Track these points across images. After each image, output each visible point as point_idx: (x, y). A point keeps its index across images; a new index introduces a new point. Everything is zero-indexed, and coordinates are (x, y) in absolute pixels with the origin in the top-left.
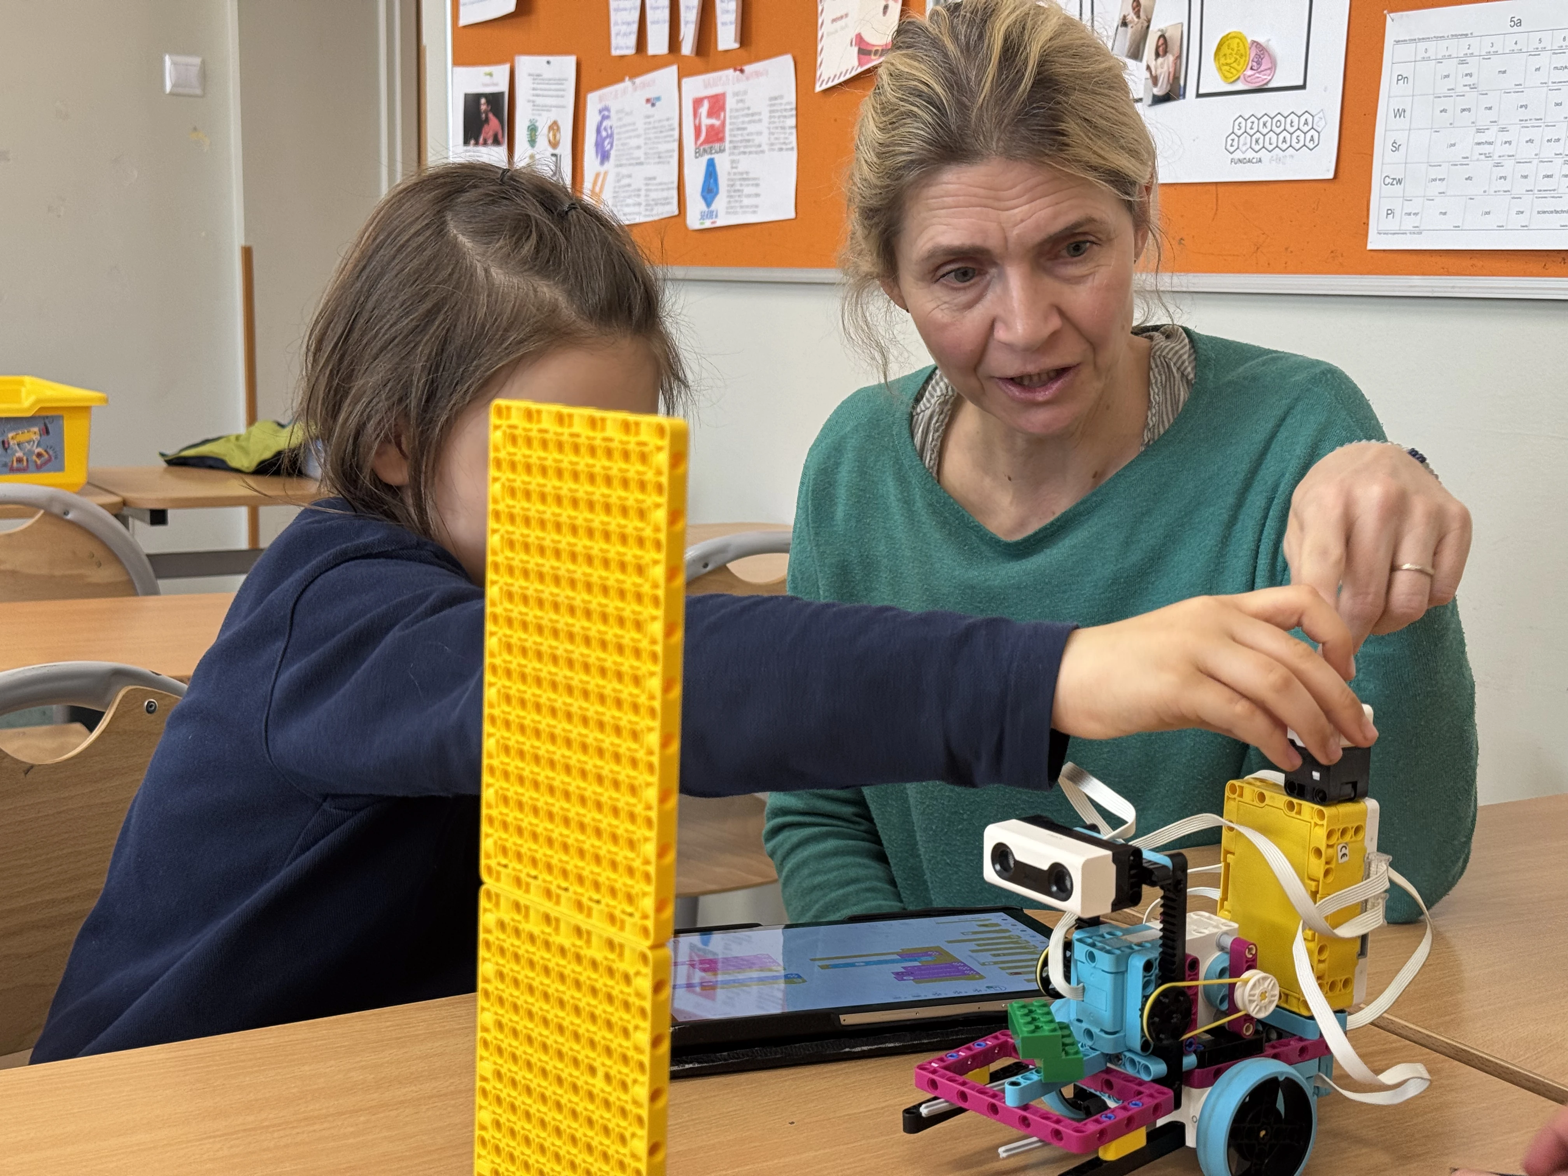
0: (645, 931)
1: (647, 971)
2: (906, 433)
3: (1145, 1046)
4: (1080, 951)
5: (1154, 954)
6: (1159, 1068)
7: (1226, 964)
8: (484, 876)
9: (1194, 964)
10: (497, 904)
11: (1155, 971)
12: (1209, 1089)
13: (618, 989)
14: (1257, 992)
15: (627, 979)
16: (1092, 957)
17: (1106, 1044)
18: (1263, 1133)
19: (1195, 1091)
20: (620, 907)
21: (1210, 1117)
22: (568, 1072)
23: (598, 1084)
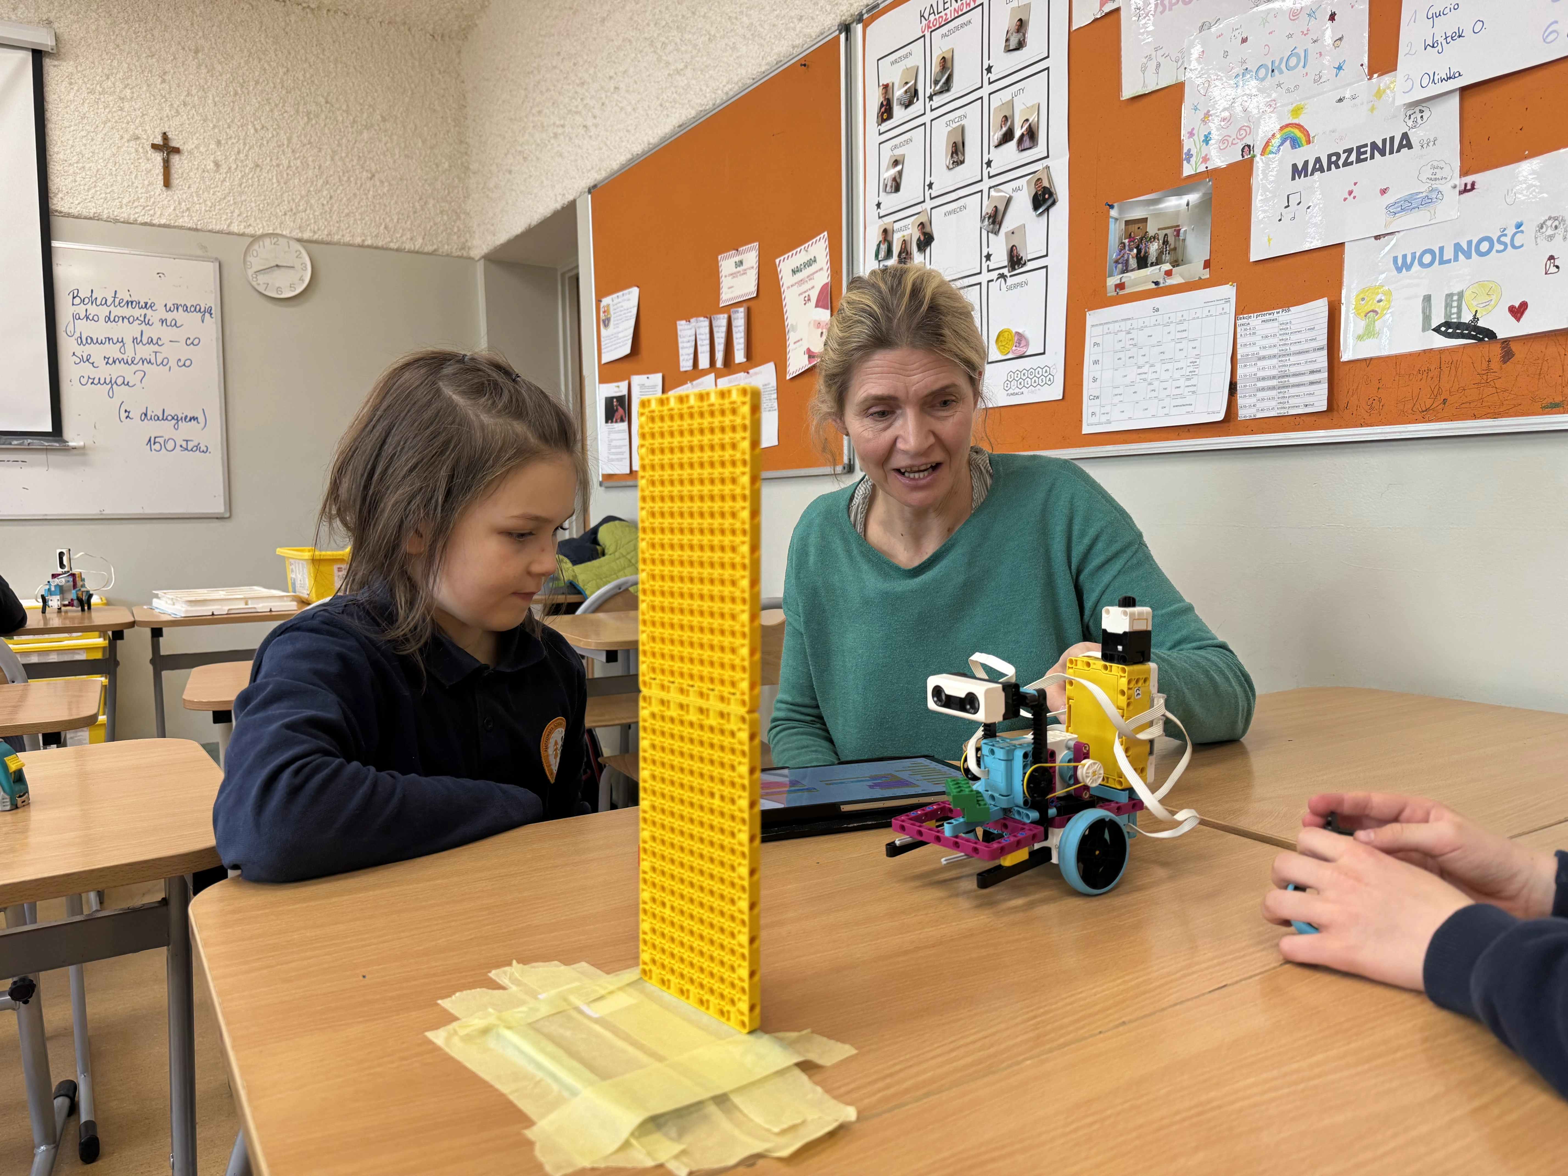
0: (743, 703)
1: (746, 727)
2: (846, 516)
3: (1026, 803)
4: (985, 750)
5: (1030, 749)
6: (1034, 815)
7: (1072, 757)
8: (642, 687)
9: (1053, 754)
10: (650, 704)
11: (1030, 759)
12: (1062, 829)
13: (727, 741)
14: (1091, 771)
15: (733, 734)
16: (992, 752)
17: (1004, 803)
18: (1097, 852)
19: (1056, 830)
20: (726, 690)
21: (1065, 843)
22: (696, 798)
23: (717, 802)
